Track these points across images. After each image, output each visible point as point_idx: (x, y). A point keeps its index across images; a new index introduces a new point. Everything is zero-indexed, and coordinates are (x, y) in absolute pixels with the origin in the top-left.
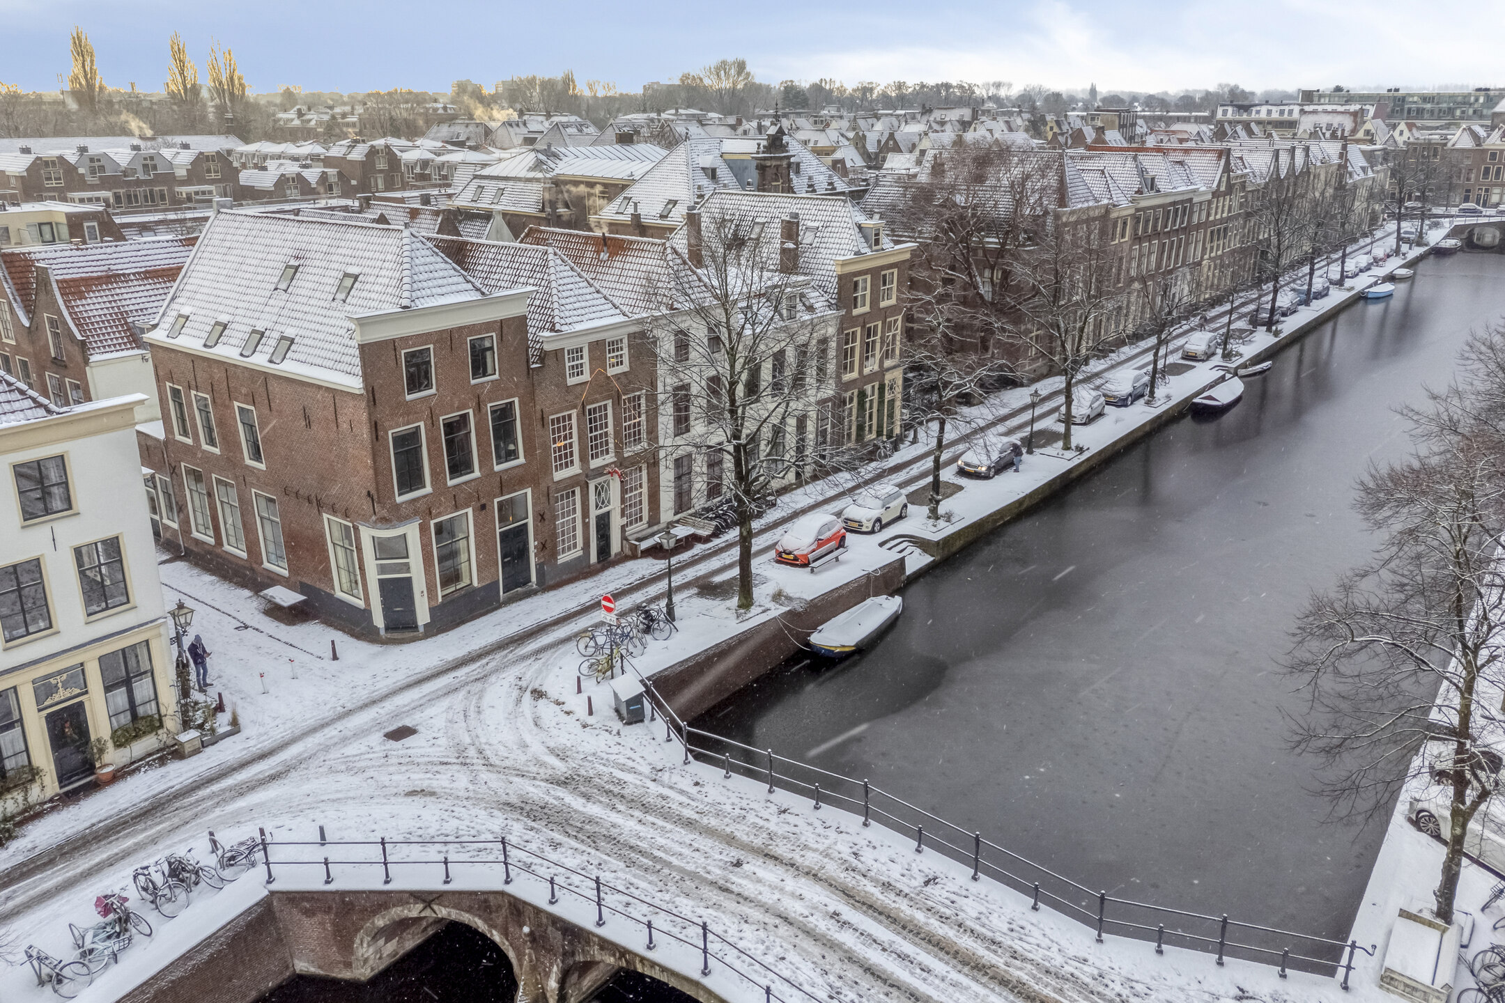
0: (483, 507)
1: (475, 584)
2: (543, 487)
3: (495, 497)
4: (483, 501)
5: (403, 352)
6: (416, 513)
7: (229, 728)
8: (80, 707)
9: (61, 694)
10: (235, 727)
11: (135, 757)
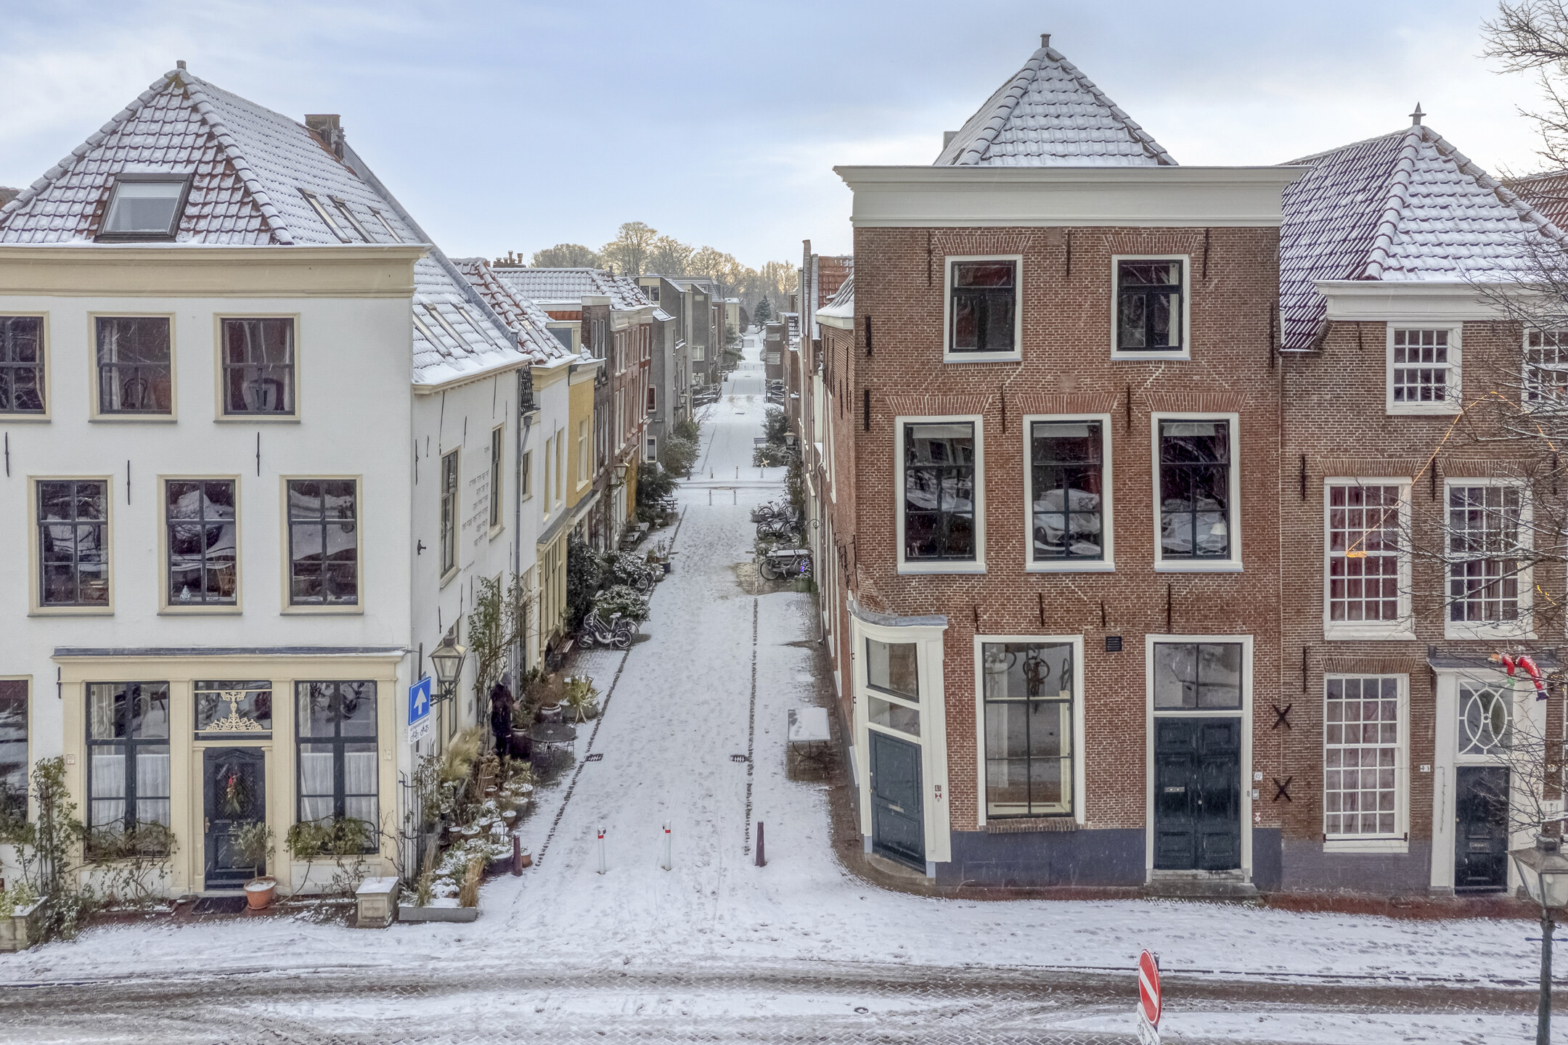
0: (1114, 644)
1: (1080, 818)
2: (1291, 644)
3: (1148, 628)
4: (1116, 630)
5: (949, 260)
6: (940, 608)
7: (452, 904)
8: (259, 755)
9: (233, 724)
10: (468, 911)
11: (309, 887)
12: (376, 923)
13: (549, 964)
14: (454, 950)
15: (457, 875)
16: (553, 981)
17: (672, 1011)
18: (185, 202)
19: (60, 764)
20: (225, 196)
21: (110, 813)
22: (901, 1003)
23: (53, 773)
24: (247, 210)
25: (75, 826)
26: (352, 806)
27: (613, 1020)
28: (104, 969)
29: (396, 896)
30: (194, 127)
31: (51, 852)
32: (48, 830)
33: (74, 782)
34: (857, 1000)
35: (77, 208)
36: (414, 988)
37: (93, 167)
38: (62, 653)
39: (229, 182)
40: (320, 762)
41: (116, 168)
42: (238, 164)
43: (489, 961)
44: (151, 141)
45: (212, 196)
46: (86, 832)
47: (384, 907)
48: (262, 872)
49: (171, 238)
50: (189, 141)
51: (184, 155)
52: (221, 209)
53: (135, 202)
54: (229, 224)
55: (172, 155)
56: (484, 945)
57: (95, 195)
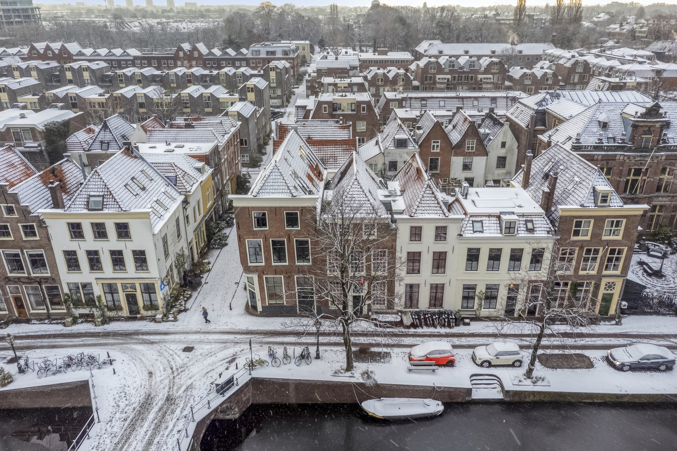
0: (289, 277)
1: (285, 304)
3: (295, 274)
4: (289, 275)
5: (253, 212)
6: (257, 271)
7: (173, 319)
8: (135, 295)
9: (129, 290)
10: (176, 320)
11: (148, 315)
12: (160, 322)
13: (188, 330)
14: (173, 327)
15: (173, 313)
16: (188, 333)
17: (205, 338)
18: (103, 201)
19: (100, 296)
20: (111, 200)
21: (110, 304)
22: (242, 336)
23: (99, 298)
24: (115, 203)
25: (105, 306)
26: (153, 302)
27: (196, 339)
28: (115, 329)
29: (162, 318)
30: (102, 183)
31: (102, 310)
32: (100, 306)
33: (103, 299)
34: (235, 336)
35: (83, 203)
36: (166, 334)
37: (84, 193)
38: (96, 279)
39: (111, 196)
40: (146, 296)
41: (88, 193)
42: (112, 192)
43: (178, 329)
44: (94, 186)
45: (108, 200)
46: (107, 306)
47: (161, 320)
48: (139, 313)
49: (102, 210)
50: (101, 186)
51: (101, 190)
52: (110, 203)
53: (94, 201)
54: (113, 206)
55: (99, 190)
56: (178, 326)
57: (86, 200)
